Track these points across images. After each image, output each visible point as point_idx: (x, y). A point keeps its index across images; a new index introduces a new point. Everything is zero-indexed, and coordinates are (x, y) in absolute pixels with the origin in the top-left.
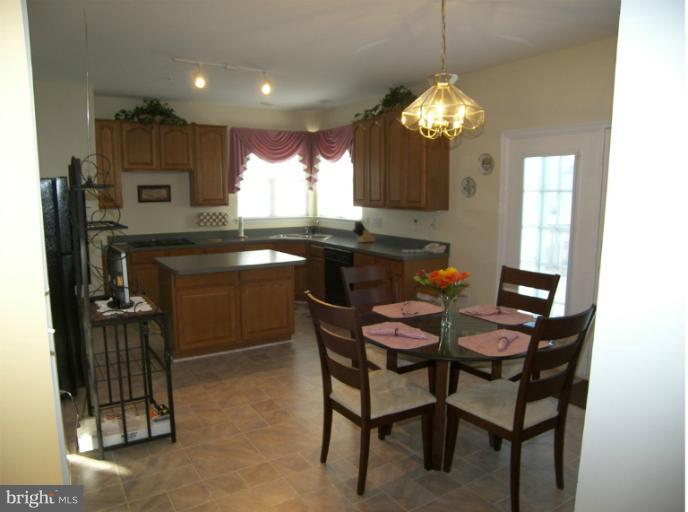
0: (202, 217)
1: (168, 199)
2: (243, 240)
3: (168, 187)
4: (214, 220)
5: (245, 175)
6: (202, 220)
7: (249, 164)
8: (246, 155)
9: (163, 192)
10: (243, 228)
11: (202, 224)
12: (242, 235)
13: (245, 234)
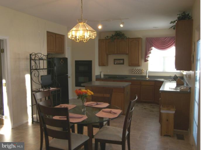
0: (133, 70)
1: (123, 64)
2: (147, 79)
3: (123, 60)
4: (138, 72)
5: (150, 55)
6: (133, 71)
7: (152, 51)
8: (150, 47)
9: (122, 61)
10: (148, 75)
11: (133, 73)
12: (147, 77)
13: (148, 77)
